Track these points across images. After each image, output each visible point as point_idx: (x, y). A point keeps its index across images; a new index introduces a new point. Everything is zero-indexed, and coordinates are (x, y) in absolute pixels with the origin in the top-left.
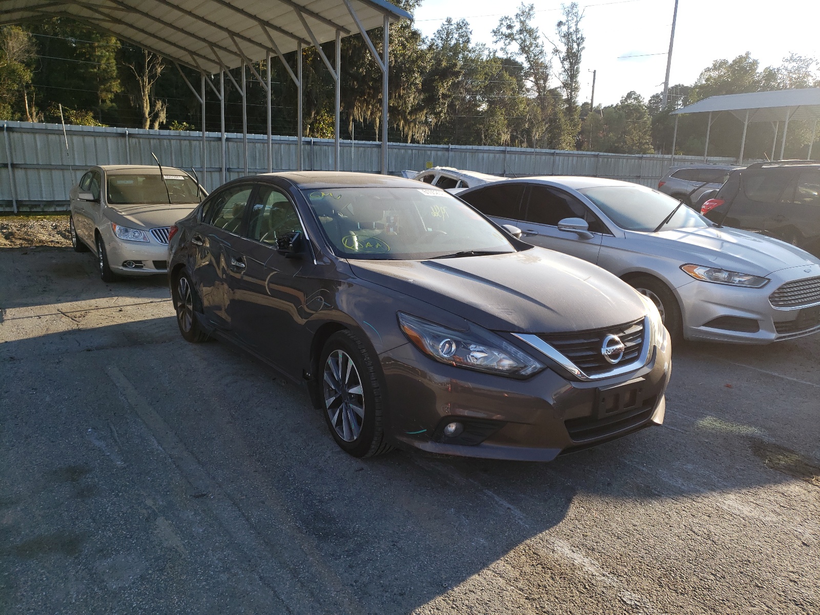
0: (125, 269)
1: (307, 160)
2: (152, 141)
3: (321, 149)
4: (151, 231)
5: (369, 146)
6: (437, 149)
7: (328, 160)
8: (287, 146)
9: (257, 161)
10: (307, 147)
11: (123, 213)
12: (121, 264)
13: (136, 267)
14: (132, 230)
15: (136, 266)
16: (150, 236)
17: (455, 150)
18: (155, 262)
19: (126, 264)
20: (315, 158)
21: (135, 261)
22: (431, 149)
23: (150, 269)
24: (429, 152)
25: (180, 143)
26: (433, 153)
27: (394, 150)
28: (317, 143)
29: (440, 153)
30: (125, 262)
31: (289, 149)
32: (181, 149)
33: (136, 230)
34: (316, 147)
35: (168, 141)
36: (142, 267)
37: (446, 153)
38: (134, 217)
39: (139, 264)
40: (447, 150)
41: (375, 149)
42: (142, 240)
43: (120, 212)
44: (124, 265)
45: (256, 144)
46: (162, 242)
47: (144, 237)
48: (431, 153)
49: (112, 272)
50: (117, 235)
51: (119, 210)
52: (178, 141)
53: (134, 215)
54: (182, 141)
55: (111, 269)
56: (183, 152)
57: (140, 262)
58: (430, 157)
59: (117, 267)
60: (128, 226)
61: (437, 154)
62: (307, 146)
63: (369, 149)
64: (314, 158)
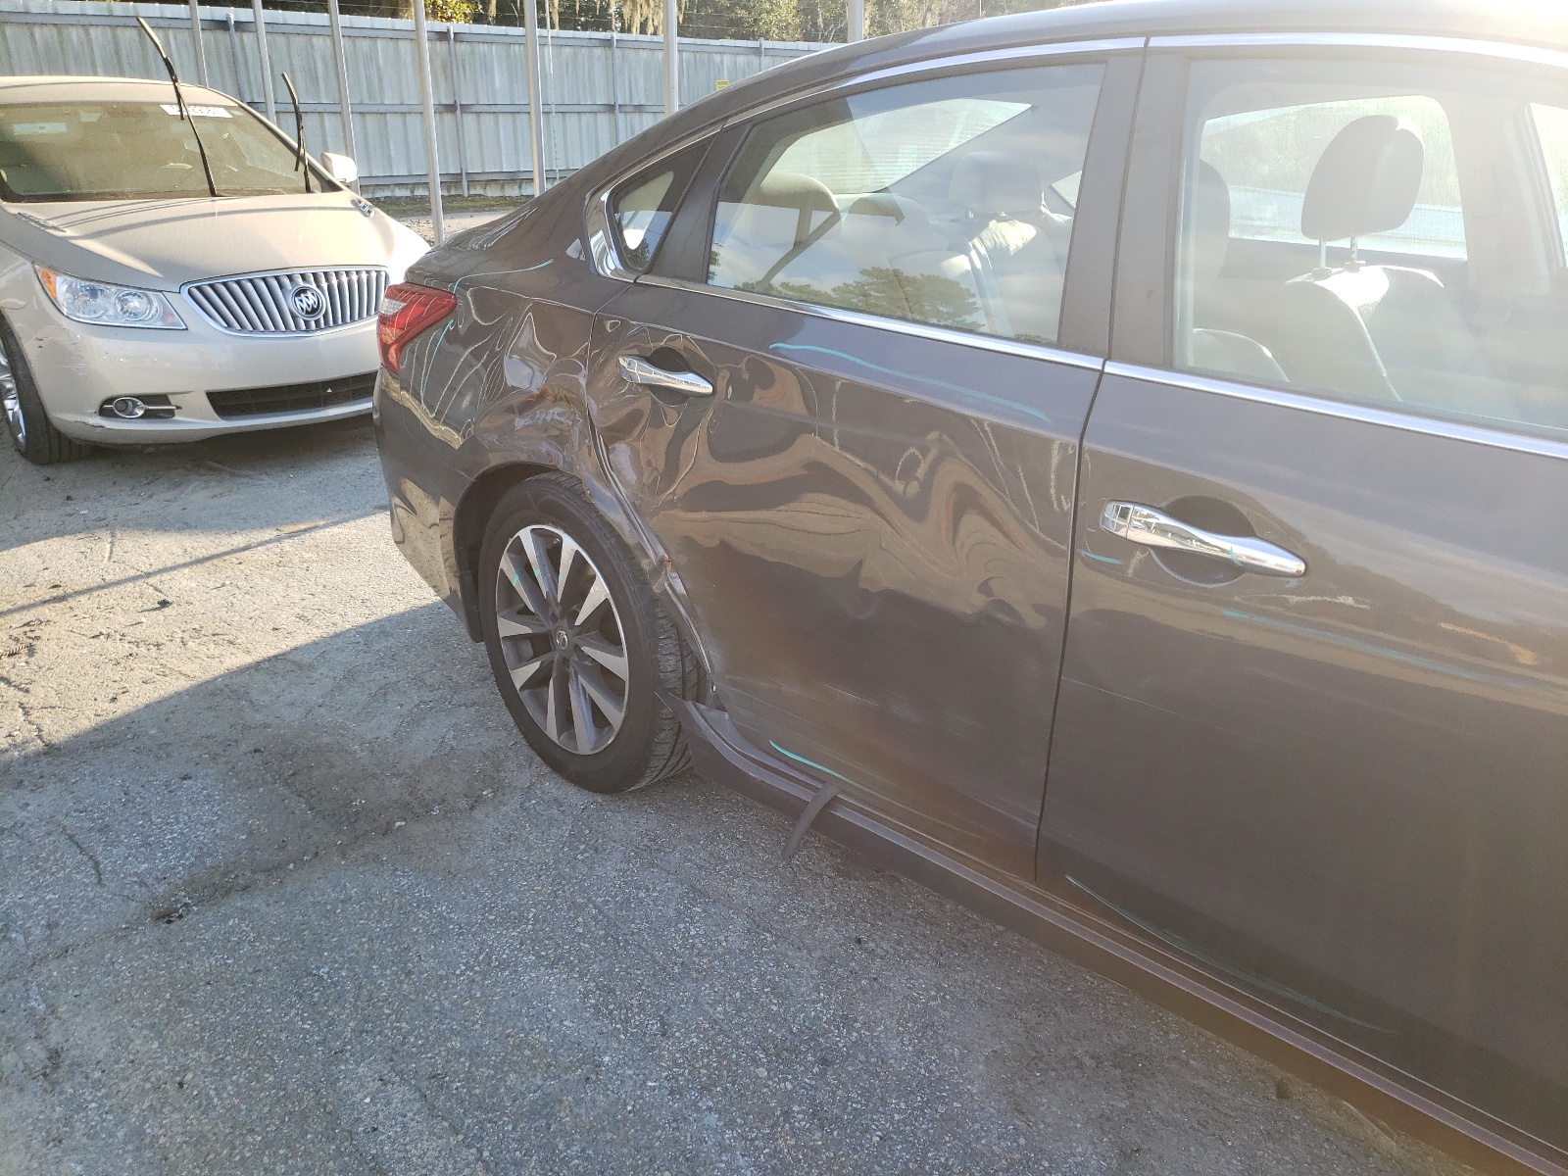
0: (109, 424)
1: (442, 78)
2: (37, 31)
3: (472, 51)
4: (185, 289)
5: (585, 43)
6: (736, 52)
7: (493, 79)
8: (391, 44)
9: (322, 84)
10: (442, 46)
11: (69, 232)
12: (96, 407)
13: (148, 415)
14: (114, 289)
15: (147, 411)
16: (184, 306)
17: (772, 52)
18: (213, 397)
19: (111, 407)
20: (462, 75)
21: (140, 397)
22: (722, 50)
23: (198, 420)
24: (717, 58)
25: (115, 36)
26: (727, 59)
27: (641, 51)
28: (464, 37)
29: (741, 59)
30: (110, 400)
31: (397, 50)
32: (117, 52)
33: (127, 291)
34: (461, 48)
35: (81, 30)
36: (171, 413)
37: (755, 60)
38: (110, 244)
39: (157, 404)
40: (757, 51)
41: (598, 52)
42: (159, 325)
43: (55, 228)
44: (103, 412)
45: (315, 39)
46: (229, 325)
47: (165, 315)
48: (722, 61)
49: (58, 433)
50: (65, 311)
51: (51, 223)
52: (108, 30)
53: (105, 237)
54: (119, 31)
55: (55, 422)
56: (124, 57)
57: (163, 398)
58: (720, 69)
59: (77, 416)
60: (96, 276)
61: (735, 62)
62: (438, 43)
63: (584, 50)
64: (458, 76)
